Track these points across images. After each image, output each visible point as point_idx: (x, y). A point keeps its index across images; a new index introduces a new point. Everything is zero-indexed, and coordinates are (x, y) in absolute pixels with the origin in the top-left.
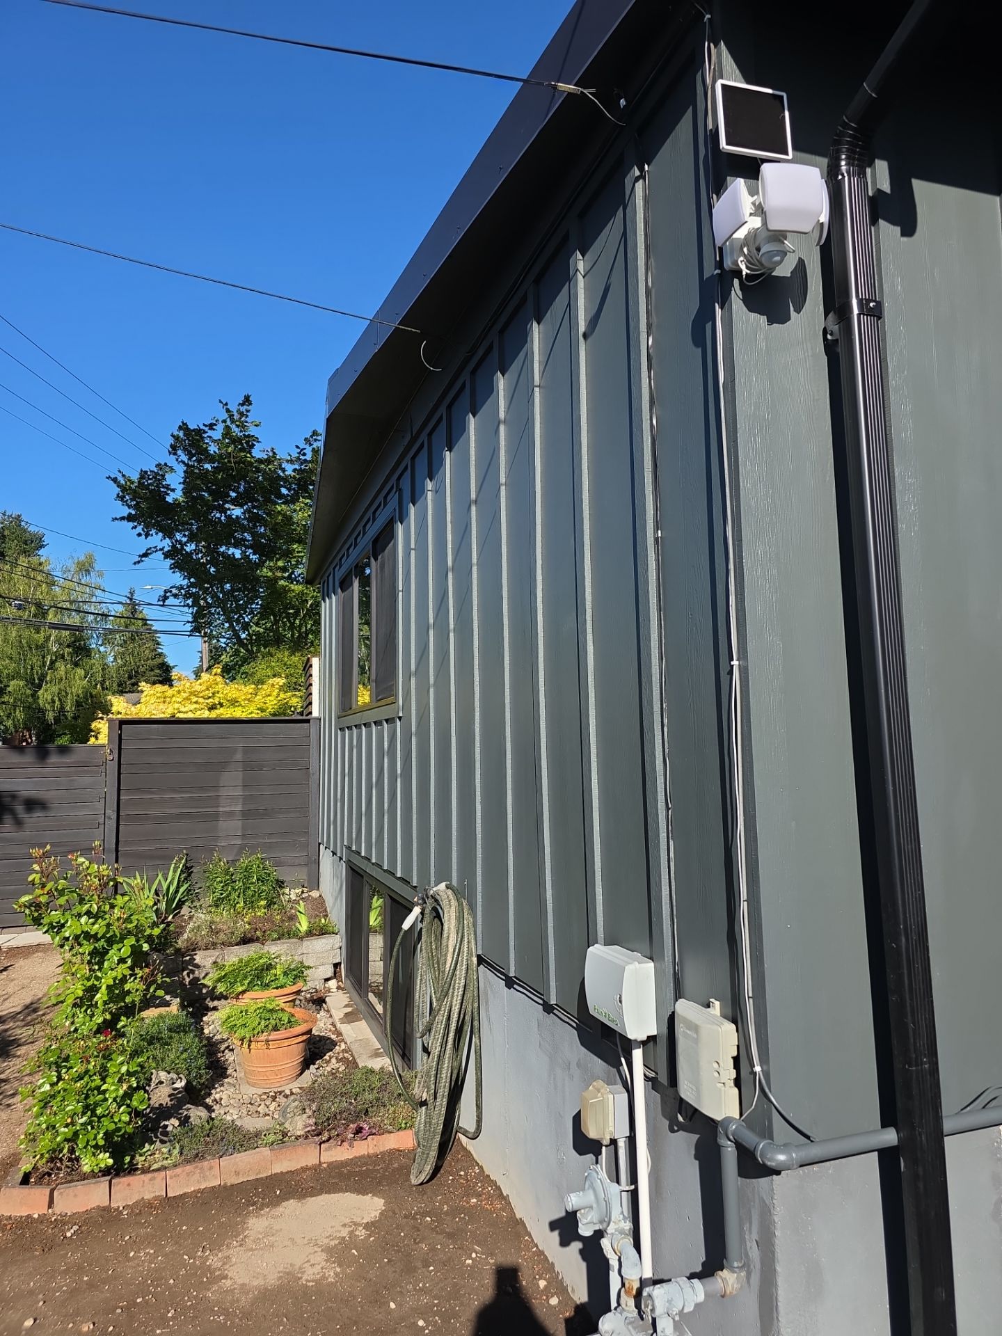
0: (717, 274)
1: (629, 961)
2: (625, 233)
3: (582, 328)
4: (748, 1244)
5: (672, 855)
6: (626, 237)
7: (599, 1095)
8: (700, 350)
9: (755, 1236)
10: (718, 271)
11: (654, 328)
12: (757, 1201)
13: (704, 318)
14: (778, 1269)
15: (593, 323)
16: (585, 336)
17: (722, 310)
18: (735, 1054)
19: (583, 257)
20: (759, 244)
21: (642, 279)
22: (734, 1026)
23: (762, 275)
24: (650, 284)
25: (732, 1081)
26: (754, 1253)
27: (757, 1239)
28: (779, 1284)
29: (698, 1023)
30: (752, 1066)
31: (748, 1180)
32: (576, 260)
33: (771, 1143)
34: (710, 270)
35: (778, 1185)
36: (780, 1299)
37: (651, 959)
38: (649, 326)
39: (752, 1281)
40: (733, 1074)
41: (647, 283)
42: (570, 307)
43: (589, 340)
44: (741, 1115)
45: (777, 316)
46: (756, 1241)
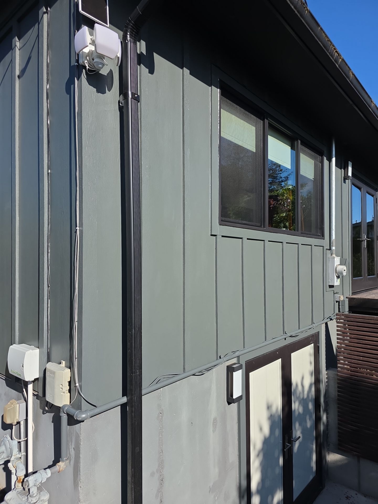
0: (76, 65)
1: (28, 350)
2: (38, 35)
3: (17, 73)
4: (71, 450)
5: (49, 305)
6: (39, 37)
7: (12, 405)
8: (69, 96)
9: (73, 446)
10: (76, 64)
11: (50, 81)
12: (75, 433)
13: (70, 83)
14: (81, 456)
15: (23, 71)
16: (19, 77)
17: (78, 81)
18: (69, 380)
19: (19, 40)
20: (94, 57)
21: (45, 59)
22: (69, 370)
23: (94, 71)
24: (49, 61)
25: (68, 391)
26: (72, 452)
27: (74, 447)
28: (81, 461)
29: (55, 371)
30: (75, 384)
31: (72, 426)
32: (16, 41)
33: (80, 411)
34: (74, 63)
35: (83, 426)
36: (81, 467)
37: (38, 348)
38: (48, 80)
39: (71, 463)
40: (68, 388)
41: (47, 60)
42: (12, 61)
43: (21, 79)
44: (70, 403)
45: (101, 90)
46: (73, 448)
